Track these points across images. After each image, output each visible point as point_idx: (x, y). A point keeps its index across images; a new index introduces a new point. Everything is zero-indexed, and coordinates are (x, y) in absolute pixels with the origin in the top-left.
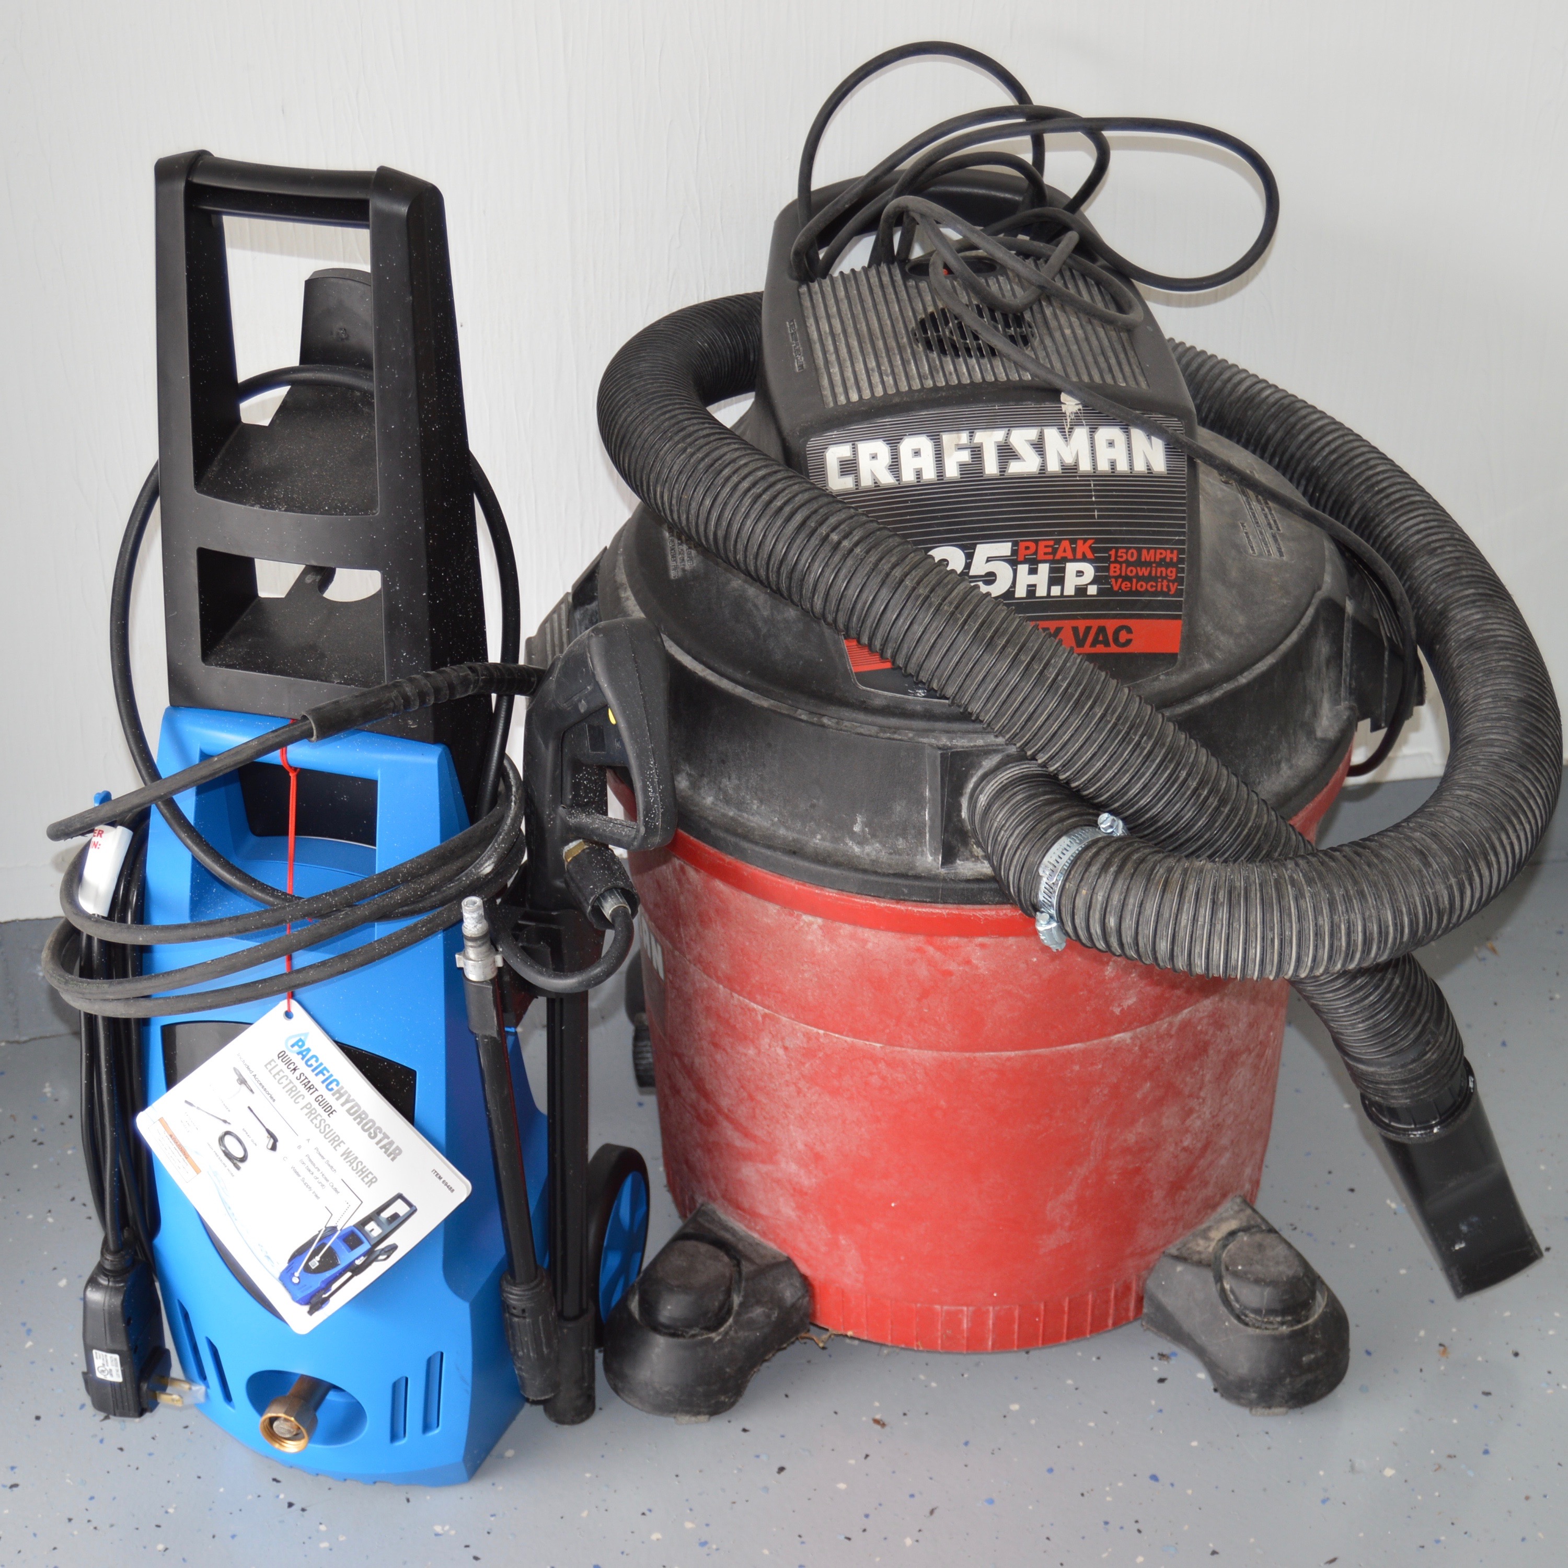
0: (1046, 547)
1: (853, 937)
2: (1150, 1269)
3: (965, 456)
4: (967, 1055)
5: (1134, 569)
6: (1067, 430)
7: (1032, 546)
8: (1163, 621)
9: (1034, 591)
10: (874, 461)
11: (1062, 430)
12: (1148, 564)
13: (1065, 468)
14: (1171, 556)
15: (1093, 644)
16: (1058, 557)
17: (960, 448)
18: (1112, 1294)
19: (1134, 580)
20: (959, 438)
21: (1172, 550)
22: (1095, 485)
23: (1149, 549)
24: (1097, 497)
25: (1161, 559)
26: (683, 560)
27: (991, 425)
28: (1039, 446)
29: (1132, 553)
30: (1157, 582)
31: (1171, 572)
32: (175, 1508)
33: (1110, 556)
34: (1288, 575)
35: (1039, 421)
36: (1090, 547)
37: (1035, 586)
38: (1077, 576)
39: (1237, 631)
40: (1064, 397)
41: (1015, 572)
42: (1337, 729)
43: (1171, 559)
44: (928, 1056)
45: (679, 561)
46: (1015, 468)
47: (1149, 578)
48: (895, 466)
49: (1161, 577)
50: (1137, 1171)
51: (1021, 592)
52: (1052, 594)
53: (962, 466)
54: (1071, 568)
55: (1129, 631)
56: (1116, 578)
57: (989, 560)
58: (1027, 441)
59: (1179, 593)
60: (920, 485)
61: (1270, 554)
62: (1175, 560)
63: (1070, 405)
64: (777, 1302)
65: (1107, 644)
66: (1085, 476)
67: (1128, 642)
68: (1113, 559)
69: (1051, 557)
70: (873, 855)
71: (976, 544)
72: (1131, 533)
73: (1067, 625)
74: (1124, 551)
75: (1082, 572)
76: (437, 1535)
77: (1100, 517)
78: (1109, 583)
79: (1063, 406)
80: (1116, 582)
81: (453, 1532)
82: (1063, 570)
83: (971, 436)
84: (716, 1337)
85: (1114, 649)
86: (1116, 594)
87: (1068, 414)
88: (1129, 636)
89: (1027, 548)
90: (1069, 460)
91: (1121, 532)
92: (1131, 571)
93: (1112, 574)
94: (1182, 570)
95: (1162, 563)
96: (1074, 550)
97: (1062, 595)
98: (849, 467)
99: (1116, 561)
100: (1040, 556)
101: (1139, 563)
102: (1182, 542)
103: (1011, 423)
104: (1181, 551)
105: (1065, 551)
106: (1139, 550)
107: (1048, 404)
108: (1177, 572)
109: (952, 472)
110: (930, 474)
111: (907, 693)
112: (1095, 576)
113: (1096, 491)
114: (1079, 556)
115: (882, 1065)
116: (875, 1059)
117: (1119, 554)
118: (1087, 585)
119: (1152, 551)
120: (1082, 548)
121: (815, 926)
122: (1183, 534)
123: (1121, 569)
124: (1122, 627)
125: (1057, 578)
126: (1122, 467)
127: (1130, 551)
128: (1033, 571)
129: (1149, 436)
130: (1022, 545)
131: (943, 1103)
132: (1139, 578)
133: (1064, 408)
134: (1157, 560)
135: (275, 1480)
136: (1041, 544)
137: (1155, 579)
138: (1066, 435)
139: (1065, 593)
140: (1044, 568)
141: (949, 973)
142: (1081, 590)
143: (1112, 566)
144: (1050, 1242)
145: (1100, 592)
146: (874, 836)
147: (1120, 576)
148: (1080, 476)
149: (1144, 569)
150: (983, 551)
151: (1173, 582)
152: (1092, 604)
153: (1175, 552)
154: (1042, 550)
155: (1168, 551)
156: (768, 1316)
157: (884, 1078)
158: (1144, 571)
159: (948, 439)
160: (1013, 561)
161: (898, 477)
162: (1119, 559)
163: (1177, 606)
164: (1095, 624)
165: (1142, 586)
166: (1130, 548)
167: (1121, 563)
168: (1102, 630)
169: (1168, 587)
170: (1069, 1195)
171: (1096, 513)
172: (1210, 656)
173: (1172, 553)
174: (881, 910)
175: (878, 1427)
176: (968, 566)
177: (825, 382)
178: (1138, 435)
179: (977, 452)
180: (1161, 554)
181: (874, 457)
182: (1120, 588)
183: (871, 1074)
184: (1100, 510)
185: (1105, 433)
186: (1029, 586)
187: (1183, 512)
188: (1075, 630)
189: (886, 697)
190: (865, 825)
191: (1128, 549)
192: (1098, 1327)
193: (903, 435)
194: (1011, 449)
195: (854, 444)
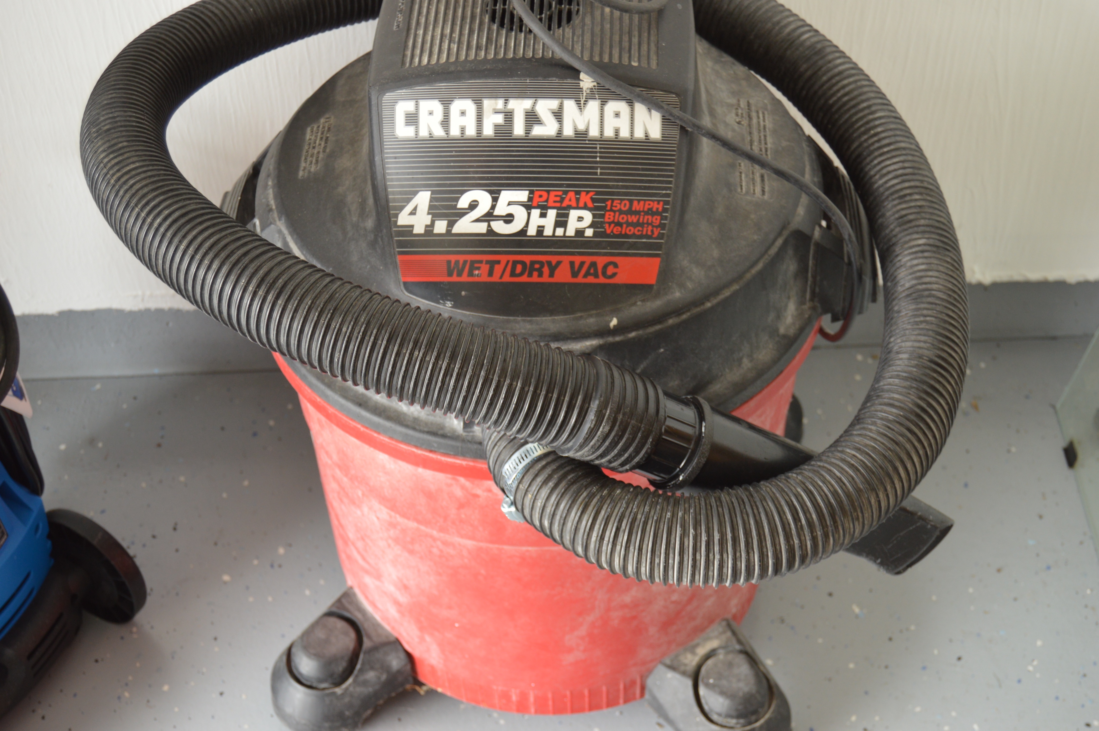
0: (556, 196)
2: (650, 671)
3: (500, 119)
4: (496, 546)
5: (625, 216)
6: (582, 102)
7: (545, 194)
8: (645, 259)
9: (542, 231)
10: (431, 117)
11: (578, 102)
12: (637, 213)
13: (577, 133)
14: (657, 206)
15: (585, 276)
16: (564, 205)
17: (497, 112)
18: (622, 686)
19: (624, 226)
20: (496, 104)
21: (659, 202)
22: (600, 148)
23: (639, 201)
24: (601, 157)
25: (649, 209)
26: (311, 163)
27: (522, 95)
28: (558, 115)
29: (625, 205)
30: (643, 227)
31: (656, 219)
33: (606, 206)
34: (764, 213)
35: (560, 94)
36: (592, 198)
37: (543, 227)
38: (578, 221)
39: (709, 263)
40: (582, 76)
41: (529, 214)
42: (797, 326)
43: (657, 209)
44: (469, 543)
45: (308, 163)
46: (537, 131)
47: (638, 224)
48: (445, 123)
49: (648, 224)
50: (634, 618)
51: (532, 231)
52: (557, 234)
53: (496, 126)
54: (574, 214)
55: (616, 265)
56: (610, 224)
57: (510, 204)
58: (549, 109)
59: (661, 236)
60: (463, 139)
61: (754, 193)
62: (660, 209)
63: (587, 82)
64: (385, 668)
65: (596, 276)
66: (594, 140)
67: (614, 275)
68: (608, 208)
69: (558, 205)
70: (416, 414)
71: (501, 190)
72: (627, 187)
73: (566, 260)
74: (619, 201)
75: (582, 218)
77: (601, 174)
78: (603, 228)
79: (581, 82)
80: (610, 226)
82: (567, 215)
83: (506, 103)
84: (339, 690)
85: (602, 280)
86: (608, 236)
87: (584, 89)
88: (615, 270)
89: (541, 196)
90: (581, 127)
91: (617, 187)
92: (623, 218)
93: (607, 220)
94: (666, 218)
95: (650, 212)
96: (578, 200)
97: (564, 236)
98: (412, 119)
99: (611, 210)
100: (551, 203)
101: (630, 212)
102: (667, 195)
103: (537, 95)
104: (666, 203)
105: (570, 200)
106: (631, 201)
107: (569, 81)
108: (661, 219)
109: (488, 131)
110: (471, 132)
111: (438, 303)
112: (593, 222)
113: (600, 152)
114: (581, 204)
115: (439, 543)
116: (434, 539)
117: (614, 204)
118: (585, 228)
119: (642, 203)
120: (585, 198)
122: (670, 188)
123: (614, 217)
124: (611, 263)
125: (561, 222)
126: (625, 134)
127: (623, 202)
128: (543, 215)
129: (649, 110)
130: (537, 194)
131: (483, 572)
132: (629, 224)
133: (582, 84)
134: (646, 209)
136: (552, 194)
137: (642, 225)
138: (581, 106)
139: (567, 234)
140: (552, 214)
141: (477, 496)
142: (580, 233)
143: (608, 213)
144: (569, 659)
145: (595, 234)
147: (613, 222)
148: (589, 140)
149: (633, 217)
150: (506, 196)
151: (657, 227)
152: (588, 243)
153: (661, 203)
154: (552, 198)
155: (656, 203)
156: (379, 678)
157: (441, 551)
158: (634, 219)
159: (488, 104)
160: (528, 207)
161: (447, 132)
162: (614, 208)
163: (658, 246)
164: (588, 260)
165: (630, 230)
166: (624, 199)
167: (614, 212)
168: (594, 265)
169: (652, 231)
170: (583, 631)
171: (599, 171)
172: (682, 286)
173: (658, 204)
174: (419, 455)
176: (493, 207)
178: (640, 108)
179: (509, 116)
180: (649, 204)
182: (612, 232)
183: (432, 546)
184: (602, 168)
185: (613, 106)
186: (539, 227)
187: (672, 171)
188: (572, 264)
191: (621, 200)
192: (612, 703)
193: (456, 98)
194: (536, 115)
195: (417, 102)
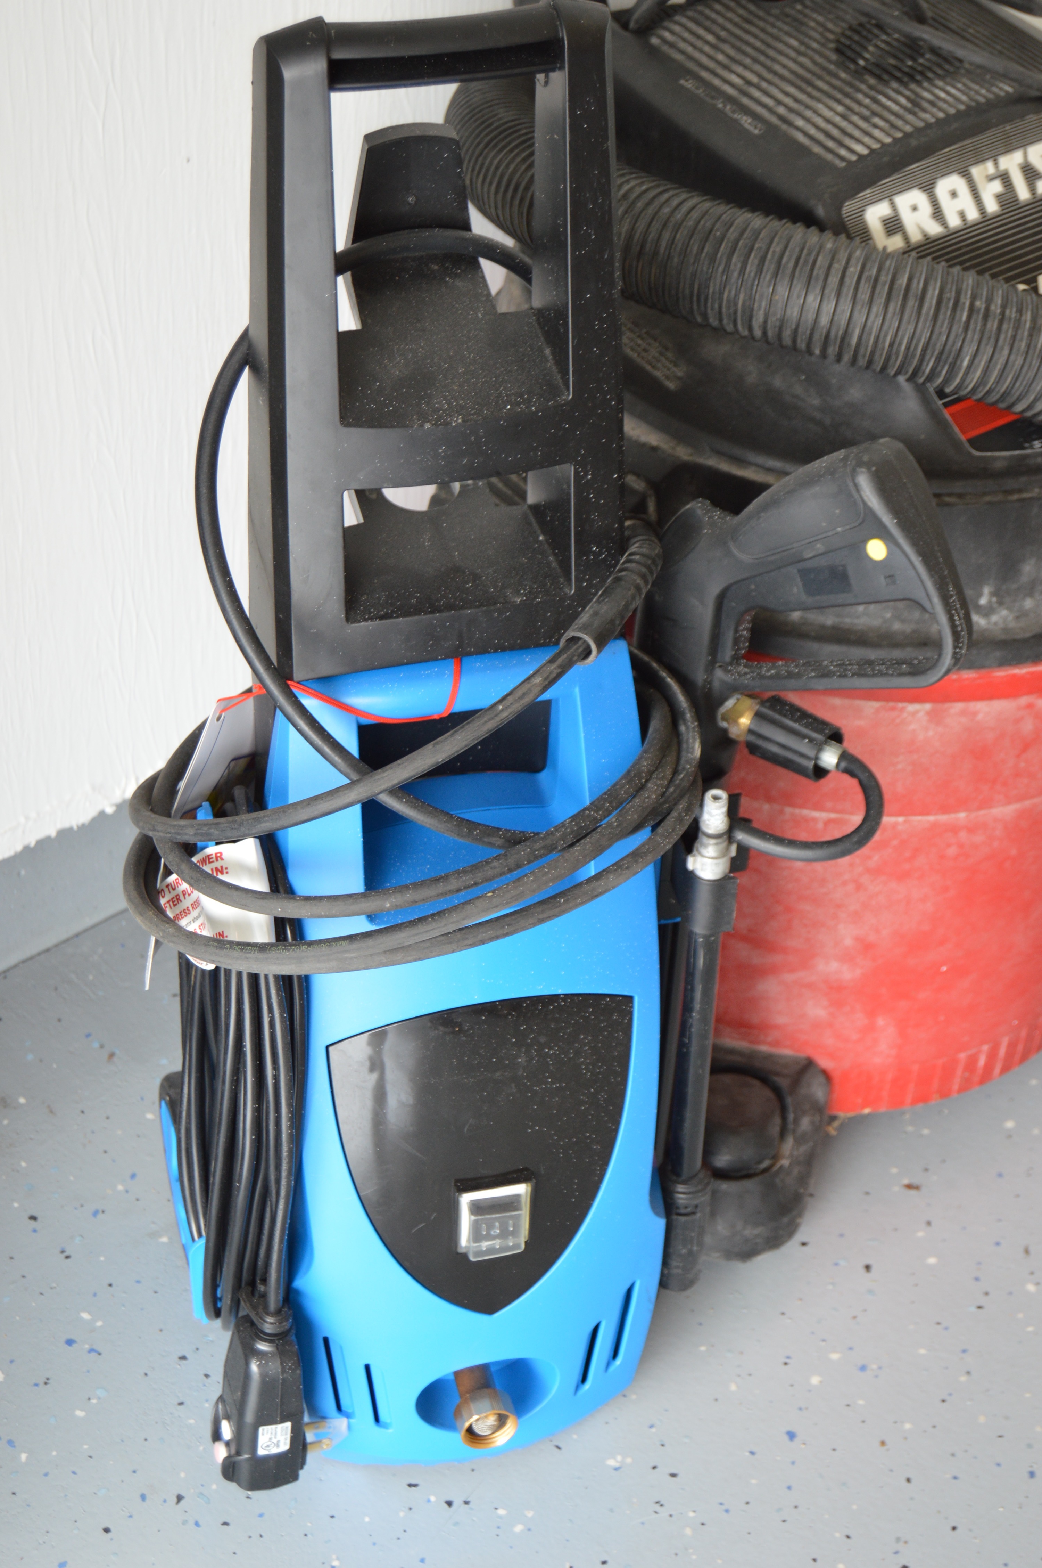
1: (963, 713)
3: (997, 187)
10: (916, 214)
17: (991, 179)
20: (986, 169)
27: (1009, 149)
32: (338, 1559)
48: (938, 214)
53: (998, 197)
60: (967, 228)
70: (1000, 623)
71: (1036, 276)
76: (616, 1469)
81: (629, 1460)
83: (996, 164)
98: (893, 225)
103: (1024, 142)
109: (992, 207)
110: (973, 215)
115: (963, 835)
116: (956, 830)
121: (921, 714)
135: (410, 1485)
146: (1001, 603)
157: (961, 846)
159: (976, 171)
161: (944, 224)
175: (913, 1192)
177: (801, 138)
179: (1005, 178)
181: (915, 208)
183: (949, 846)
189: (1004, 458)
190: (993, 594)
193: (936, 178)
194: (1032, 169)
195: (890, 200)
